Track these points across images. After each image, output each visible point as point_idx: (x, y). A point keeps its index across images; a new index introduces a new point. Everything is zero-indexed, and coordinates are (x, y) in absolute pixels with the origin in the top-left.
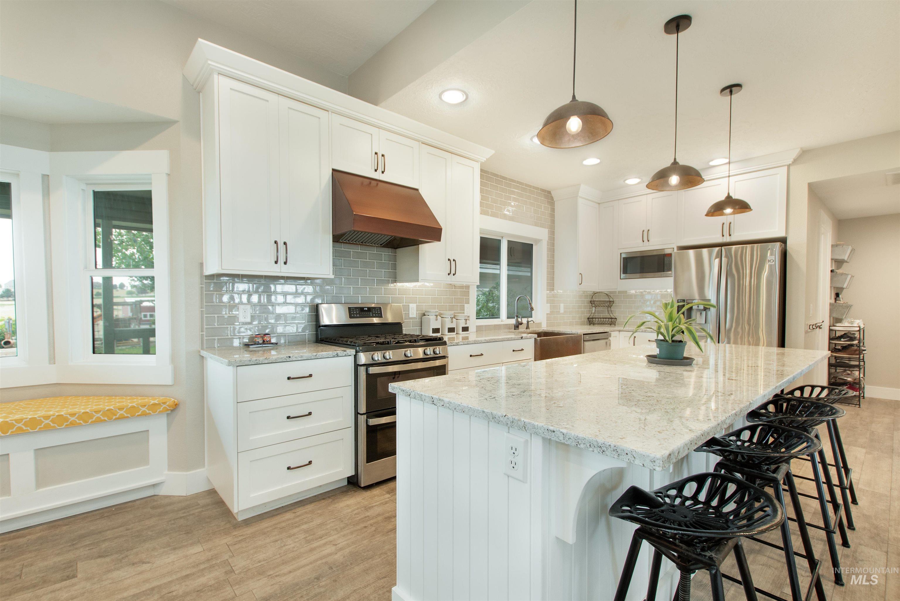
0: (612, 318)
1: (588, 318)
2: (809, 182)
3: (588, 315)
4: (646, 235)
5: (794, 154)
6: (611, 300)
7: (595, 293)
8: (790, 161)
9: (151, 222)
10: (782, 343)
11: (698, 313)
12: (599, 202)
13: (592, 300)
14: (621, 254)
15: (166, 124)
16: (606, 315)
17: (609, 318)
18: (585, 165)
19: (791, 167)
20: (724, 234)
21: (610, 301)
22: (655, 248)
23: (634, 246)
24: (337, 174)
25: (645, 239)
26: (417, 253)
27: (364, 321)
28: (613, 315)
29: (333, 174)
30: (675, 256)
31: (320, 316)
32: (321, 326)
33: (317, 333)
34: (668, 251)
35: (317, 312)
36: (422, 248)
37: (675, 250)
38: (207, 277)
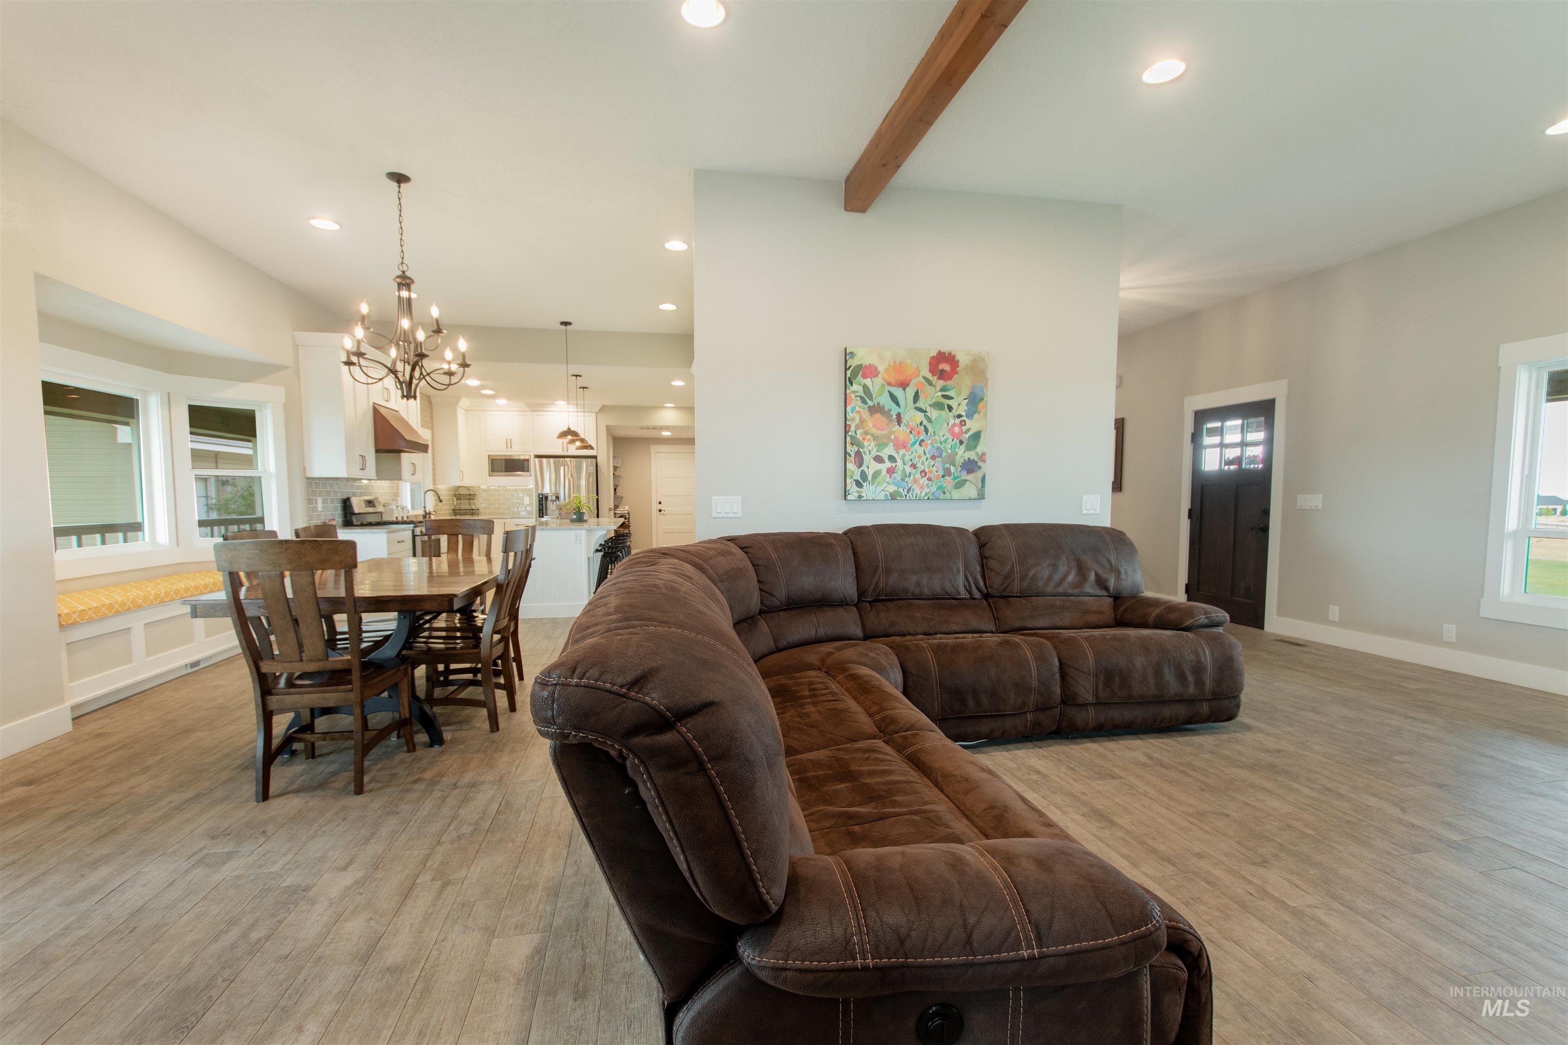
0: (472, 510)
1: (454, 510)
2: (608, 426)
3: (453, 507)
4: (509, 443)
5: (599, 407)
6: (472, 493)
7: (459, 487)
8: (597, 411)
9: (255, 436)
10: (598, 517)
11: (551, 503)
13: (457, 493)
14: (489, 457)
15: (286, 368)
16: (468, 507)
17: (470, 510)
18: (482, 395)
19: (597, 416)
20: (564, 449)
21: (470, 495)
22: (516, 452)
23: (501, 451)
24: (376, 406)
25: (509, 447)
26: (399, 458)
27: (371, 510)
28: (473, 507)
29: (374, 406)
30: (534, 463)
31: (351, 506)
32: (354, 514)
33: (348, 519)
34: (527, 457)
35: (346, 504)
36: (403, 455)
37: (532, 457)
38: (308, 478)
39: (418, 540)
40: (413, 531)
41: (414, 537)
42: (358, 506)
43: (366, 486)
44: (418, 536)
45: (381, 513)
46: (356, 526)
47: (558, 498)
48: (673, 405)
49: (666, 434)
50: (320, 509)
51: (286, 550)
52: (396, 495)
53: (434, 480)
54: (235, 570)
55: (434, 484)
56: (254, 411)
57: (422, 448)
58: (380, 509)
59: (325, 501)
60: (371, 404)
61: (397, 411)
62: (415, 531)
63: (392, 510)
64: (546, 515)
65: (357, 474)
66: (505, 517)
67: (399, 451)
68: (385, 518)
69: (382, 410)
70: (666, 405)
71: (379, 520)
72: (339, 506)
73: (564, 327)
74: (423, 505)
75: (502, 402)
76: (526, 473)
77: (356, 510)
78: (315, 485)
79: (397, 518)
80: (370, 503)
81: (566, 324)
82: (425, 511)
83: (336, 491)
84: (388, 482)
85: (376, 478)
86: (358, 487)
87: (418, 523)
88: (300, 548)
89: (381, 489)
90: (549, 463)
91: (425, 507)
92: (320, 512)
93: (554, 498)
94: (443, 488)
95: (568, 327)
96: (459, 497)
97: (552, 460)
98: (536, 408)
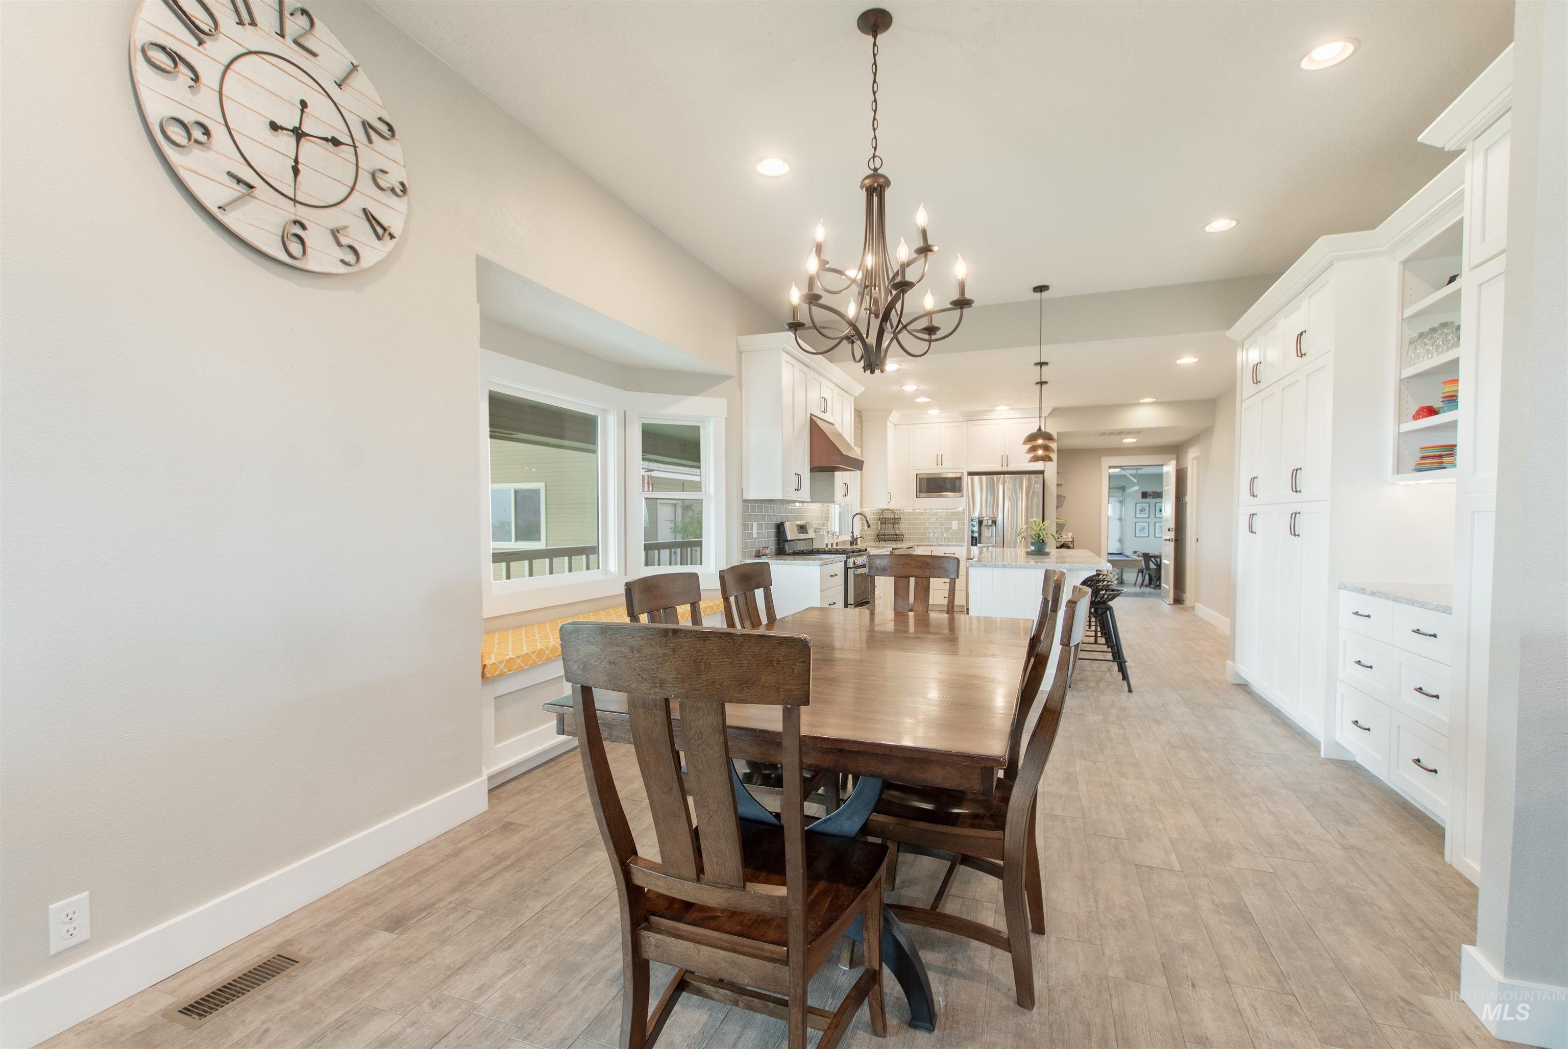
0: (897, 535)
1: (878, 535)
2: (1059, 431)
3: (877, 532)
4: (940, 460)
6: (896, 517)
7: (883, 511)
8: (1046, 415)
11: (986, 528)
12: (896, 424)
13: (883, 516)
14: (917, 474)
15: (729, 377)
16: (892, 532)
17: (894, 535)
18: (917, 402)
19: (1046, 419)
20: (1003, 464)
22: (948, 471)
23: (930, 468)
24: (813, 418)
25: (939, 463)
26: (832, 479)
27: (803, 536)
28: (898, 532)
29: (811, 417)
30: (966, 480)
31: (784, 532)
32: (787, 541)
33: (781, 546)
34: (958, 475)
35: (780, 529)
36: (837, 474)
37: (965, 474)
38: (745, 501)
39: (851, 572)
40: (846, 562)
41: (846, 569)
42: (791, 533)
43: (799, 509)
44: (851, 568)
45: (812, 539)
46: (788, 554)
47: (994, 522)
48: (1154, 400)
49: (1129, 441)
50: (755, 535)
51: (674, 651)
52: (826, 519)
53: (861, 503)
54: (589, 683)
55: (861, 507)
56: (698, 427)
57: (857, 464)
58: (811, 534)
59: (760, 527)
60: (809, 416)
61: (832, 424)
62: (848, 562)
63: (823, 536)
64: (980, 543)
65: (792, 495)
66: (932, 544)
67: (833, 469)
68: (817, 545)
69: (819, 422)
70: (1141, 401)
71: (810, 548)
72: (773, 531)
73: (1037, 295)
74: (850, 530)
75: (934, 412)
76: (957, 494)
77: (789, 538)
78: (752, 507)
79: (827, 545)
80: (802, 528)
81: (1040, 289)
82: (853, 536)
83: (770, 515)
84: (819, 504)
85: (810, 500)
86: (792, 511)
87: (850, 552)
88: (700, 651)
89: (812, 512)
90: (981, 482)
91: (853, 533)
92: (755, 539)
93: (990, 523)
94: (870, 510)
95: (1045, 294)
96: (883, 521)
97: (984, 477)
98: (972, 417)
